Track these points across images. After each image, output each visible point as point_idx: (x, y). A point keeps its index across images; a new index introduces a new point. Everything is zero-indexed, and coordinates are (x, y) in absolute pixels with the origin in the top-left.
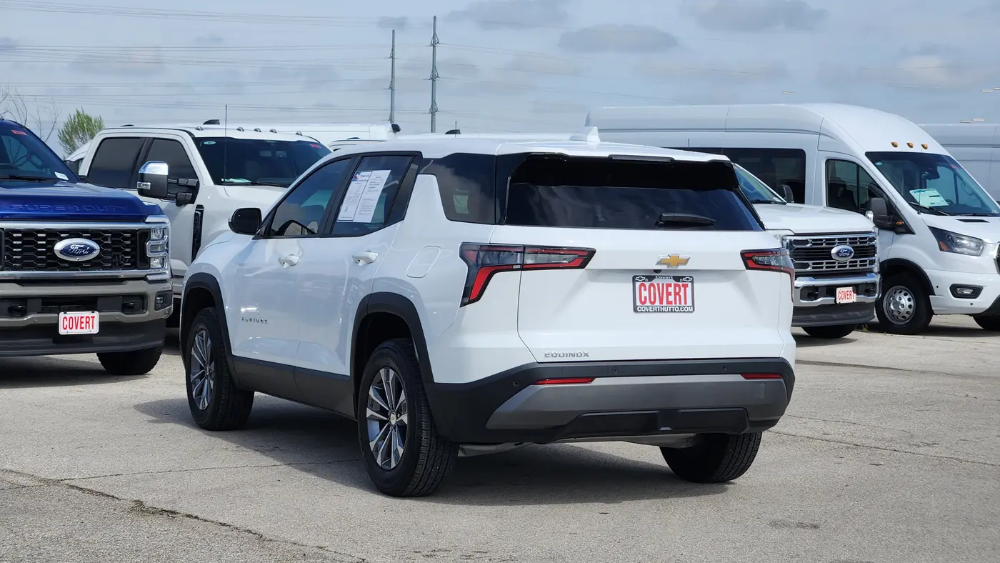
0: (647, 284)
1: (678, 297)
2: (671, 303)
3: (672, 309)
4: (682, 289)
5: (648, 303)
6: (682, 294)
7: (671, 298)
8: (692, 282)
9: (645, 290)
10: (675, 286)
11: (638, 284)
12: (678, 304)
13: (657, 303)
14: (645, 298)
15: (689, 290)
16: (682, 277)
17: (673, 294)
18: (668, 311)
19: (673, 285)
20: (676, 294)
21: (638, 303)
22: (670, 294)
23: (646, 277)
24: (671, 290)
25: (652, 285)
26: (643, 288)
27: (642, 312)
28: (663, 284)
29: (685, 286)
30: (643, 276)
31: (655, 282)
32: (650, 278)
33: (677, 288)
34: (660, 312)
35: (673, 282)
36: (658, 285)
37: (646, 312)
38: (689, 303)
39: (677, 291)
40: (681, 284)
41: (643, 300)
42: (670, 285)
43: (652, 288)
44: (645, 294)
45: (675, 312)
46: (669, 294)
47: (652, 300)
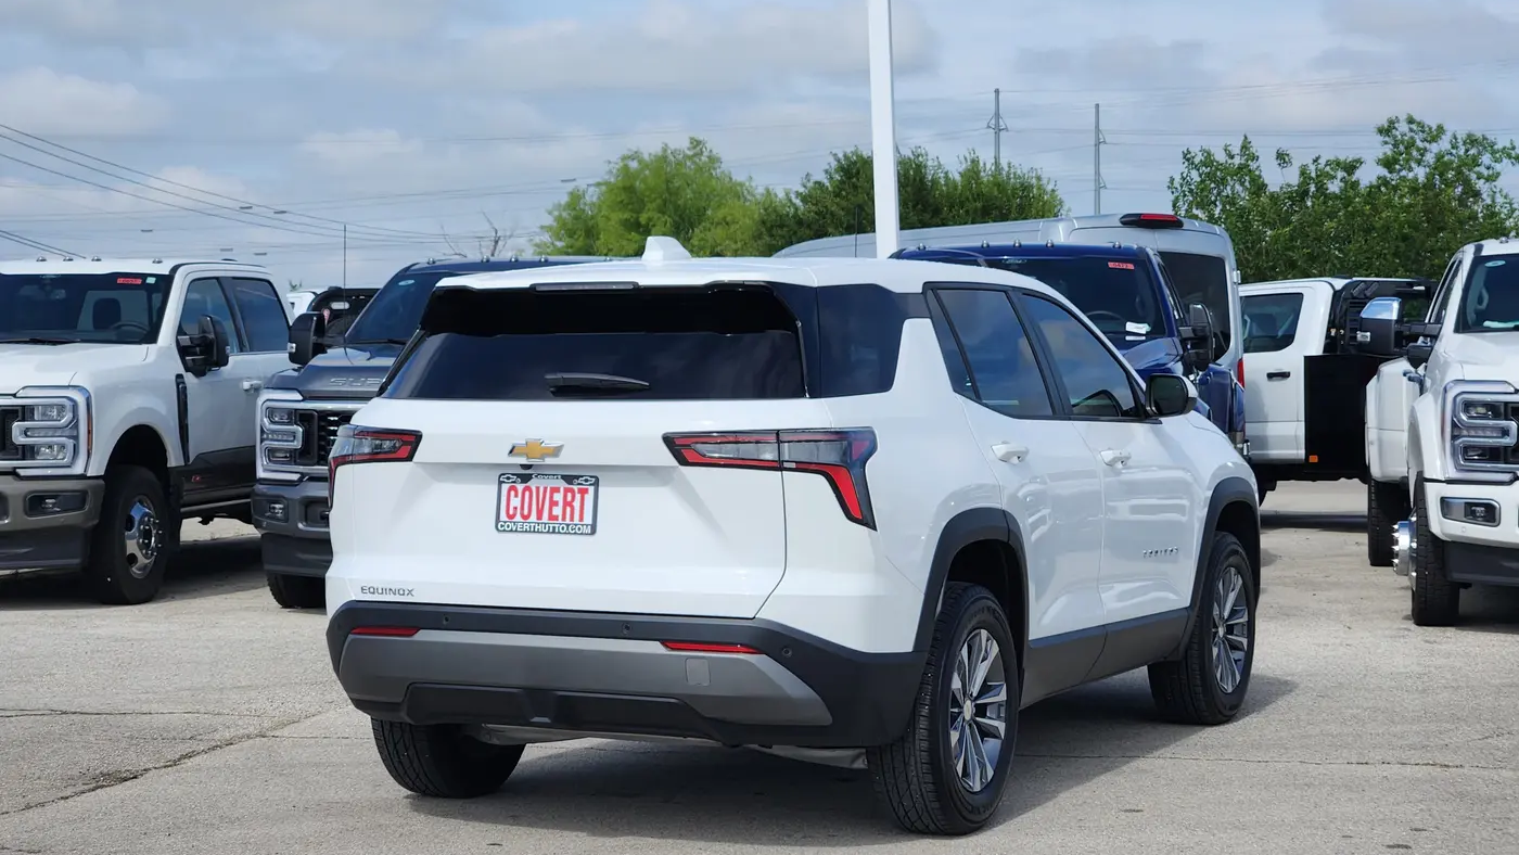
0: (520, 487)
1: (568, 509)
2: (556, 518)
3: (554, 528)
4: (578, 496)
5: (518, 518)
6: (577, 504)
7: (557, 511)
8: (596, 484)
9: (516, 496)
10: (566, 490)
11: (505, 487)
12: (568, 521)
13: (533, 518)
14: (515, 508)
15: (589, 498)
16: (578, 477)
17: (561, 504)
18: (548, 532)
19: (562, 490)
20: (567, 504)
21: (503, 517)
22: (556, 504)
23: (518, 475)
24: (558, 497)
25: (528, 489)
26: (513, 493)
27: (504, 530)
28: (545, 489)
29: (583, 492)
30: (513, 475)
31: (533, 484)
32: (525, 478)
33: (569, 496)
34: (534, 531)
35: (562, 485)
36: (538, 489)
37: (511, 531)
38: (588, 519)
39: (569, 498)
40: (576, 488)
41: (511, 512)
42: (557, 490)
43: (527, 493)
44: (515, 502)
45: (559, 532)
46: (553, 503)
47: (526, 512)
